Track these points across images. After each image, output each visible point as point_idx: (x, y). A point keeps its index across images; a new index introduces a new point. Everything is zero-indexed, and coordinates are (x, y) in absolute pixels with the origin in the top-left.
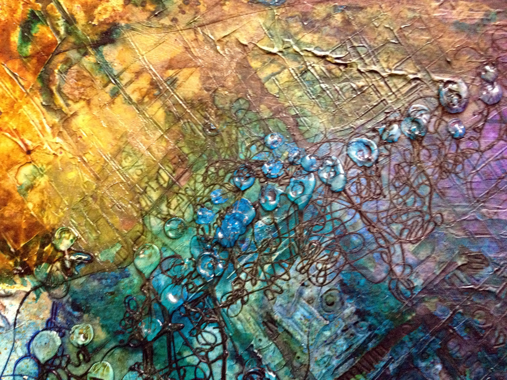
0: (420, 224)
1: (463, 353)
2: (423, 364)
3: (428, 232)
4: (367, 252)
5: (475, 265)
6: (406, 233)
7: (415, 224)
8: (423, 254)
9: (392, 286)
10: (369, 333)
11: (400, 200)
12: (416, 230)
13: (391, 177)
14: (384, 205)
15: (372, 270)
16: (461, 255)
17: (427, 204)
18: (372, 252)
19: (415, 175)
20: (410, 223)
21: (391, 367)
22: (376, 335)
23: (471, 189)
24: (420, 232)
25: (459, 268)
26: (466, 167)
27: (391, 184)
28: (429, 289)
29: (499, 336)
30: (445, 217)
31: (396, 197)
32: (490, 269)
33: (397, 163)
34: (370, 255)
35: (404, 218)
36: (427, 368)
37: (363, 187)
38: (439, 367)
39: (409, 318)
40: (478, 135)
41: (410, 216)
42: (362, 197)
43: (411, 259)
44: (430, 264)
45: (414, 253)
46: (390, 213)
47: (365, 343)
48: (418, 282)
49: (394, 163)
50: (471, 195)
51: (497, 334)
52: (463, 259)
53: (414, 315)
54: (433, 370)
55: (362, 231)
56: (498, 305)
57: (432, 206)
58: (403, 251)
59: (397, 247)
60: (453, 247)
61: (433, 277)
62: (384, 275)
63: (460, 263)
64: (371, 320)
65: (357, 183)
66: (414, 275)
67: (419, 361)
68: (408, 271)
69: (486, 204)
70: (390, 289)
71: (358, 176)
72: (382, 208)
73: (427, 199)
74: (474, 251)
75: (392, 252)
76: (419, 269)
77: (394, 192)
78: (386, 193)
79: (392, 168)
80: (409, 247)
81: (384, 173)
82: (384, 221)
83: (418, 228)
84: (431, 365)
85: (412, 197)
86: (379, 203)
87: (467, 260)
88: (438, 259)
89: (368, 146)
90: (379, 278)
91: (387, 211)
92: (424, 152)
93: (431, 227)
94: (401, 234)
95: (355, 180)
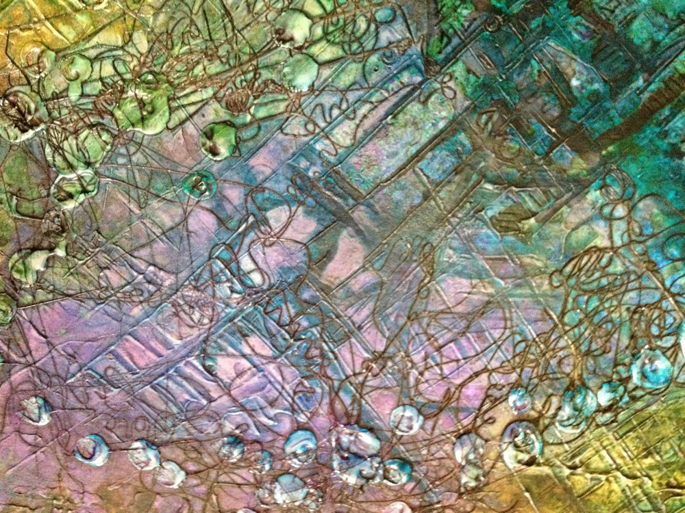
0: (583, 273)
1: (540, 101)
2: (596, 86)
3: (574, 262)
4: (661, 234)
5: (511, 217)
6: (604, 261)
7: (590, 273)
8: (583, 233)
9: (631, 190)
10: (667, 128)
11: (607, 305)
12: (589, 264)
13: (616, 336)
14: (630, 298)
15: (656, 211)
16: (529, 232)
17: (570, 300)
18: (653, 236)
19: (583, 338)
20: (597, 275)
21: (640, 82)
22: (659, 125)
23: (505, 319)
24: (584, 262)
25: (534, 214)
26: (511, 349)
27: (618, 327)
28: (580, 186)
29: (486, 124)
30: (547, 282)
31: (612, 309)
32: (490, 213)
33: (605, 355)
34: (656, 231)
35: (604, 281)
36: (591, 81)
37: (657, 322)
38: (575, 83)
39: (611, 148)
40: (490, 392)
41: (595, 284)
42: (660, 308)
43: (601, 227)
44: (574, 219)
45: (594, 235)
46: (623, 288)
47: (673, 115)
48: (594, 195)
49: (611, 355)
50: (507, 311)
51: (490, 125)
52: (526, 227)
53: (604, 152)
54: (584, 78)
55: (665, 263)
56: (483, 164)
57: (563, 298)
58: (611, 237)
59: (618, 242)
60: (540, 243)
61: (572, 202)
62: (641, 205)
63: (532, 221)
64: (664, 144)
65: (664, 328)
66: (598, 205)
67: (602, 90)
68: (607, 210)
69: (486, 299)
70: (635, 186)
71: (660, 337)
72: (633, 294)
73: (569, 306)
74: (510, 238)
75: (626, 236)
76: (590, 213)
77: (615, 316)
78: (625, 314)
79: (614, 348)
80: (602, 242)
81: (625, 341)
82: (633, 277)
83: (586, 267)
84: (585, 85)
85: (590, 309)
86: (636, 301)
87: (520, 225)
88: (563, 226)
89: (644, 376)
90: (648, 201)
91: (627, 291)
92: (568, 370)
93: (568, 269)
94: (610, 261)
95: (665, 332)
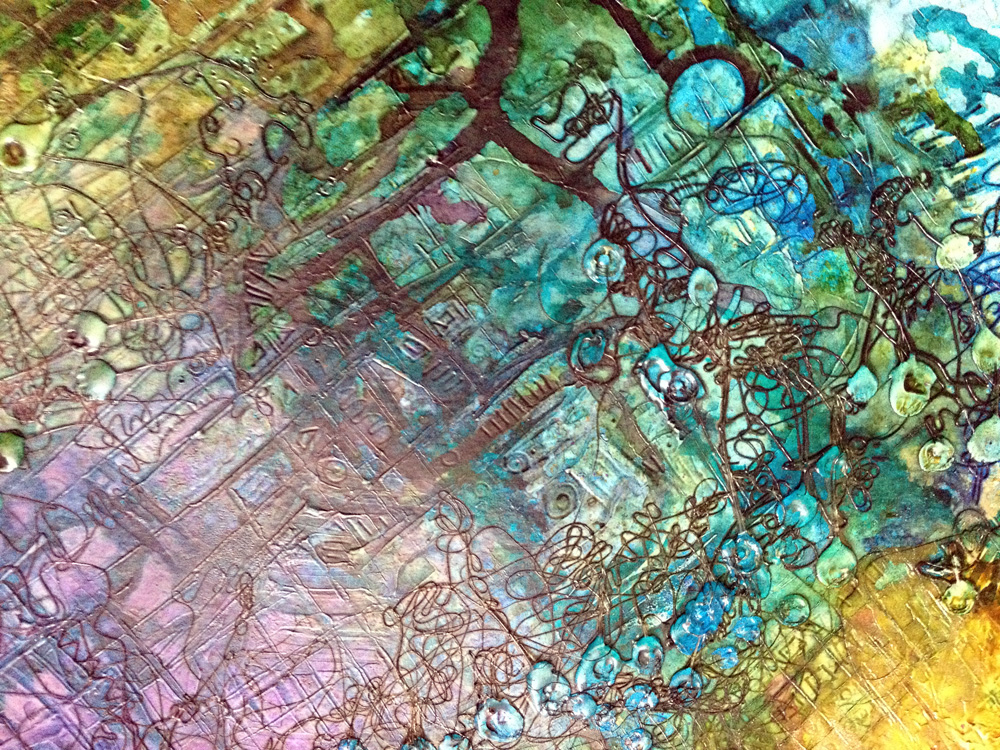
0: (419, 610)
1: (366, 421)
2: (428, 407)
3: (409, 599)
4: (503, 571)
5: (339, 547)
6: (442, 598)
7: (426, 612)
8: (417, 566)
9: (469, 521)
10: (507, 455)
11: (446, 647)
12: (426, 601)
13: (457, 682)
14: (472, 640)
15: (496, 545)
16: (360, 564)
17: (406, 641)
18: (495, 571)
19: (420, 683)
20: (435, 613)
21: (476, 405)
22: (497, 451)
23: (334, 661)
24: (420, 598)
25: (364, 544)
26: (341, 695)
27: (459, 672)
28: (412, 515)
29: (308, 443)
30: (380, 620)
31: (452, 651)
32: (315, 541)
33: (446, 703)
34: (498, 567)
35: (442, 621)
36: (422, 402)
37: (503, 667)
38: (404, 403)
39: (445, 475)
40: (317, 743)
41: (433, 623)
42: (506, 652)
43: (437, 559)
44: (408, 551)
45: (432, 569)
46: (464, 629)
47: (514, 441)
48: (428, 526)
49: (453, 703)
50: (336, 651)
51: (312, 446)
52: (356, 557)
53: (438, 479)
54: (414, 398)
55: (509, 602)
56: (306, 487)
57: (398, 638)
58: (449, 572)
59: (456, 578)
60: (372, 576)
61: (405, 533)
62: (480, 538)
63: (362, 551)
64: (503, 473)
65: (511, 674)
66: (434, 536)
67: (434, 412)
68: (443, 542)
69: (314, 637)
70: (472, 517)
71: (508, 684)
72: (475, 636)
73: (404, 648)
74: (338, 568)
75: (465, 570)
76: (425, 545)
77: (456, 659)
78: (468, 659)
79: (456, 696)
80: (439, 577)
81: (469, 688)
82: (474, 617)
83: (423, 604)
84: (416, 405)
85: (427, 652)
86: (479, 643)
87: (349, 556)
88: (396, 558)
89: (491, 729)
90: (488, 533)
91: (468, 632)
92: (404, 720)
93: (402, 607)
94: (449, 597)
95: (513, 679)
